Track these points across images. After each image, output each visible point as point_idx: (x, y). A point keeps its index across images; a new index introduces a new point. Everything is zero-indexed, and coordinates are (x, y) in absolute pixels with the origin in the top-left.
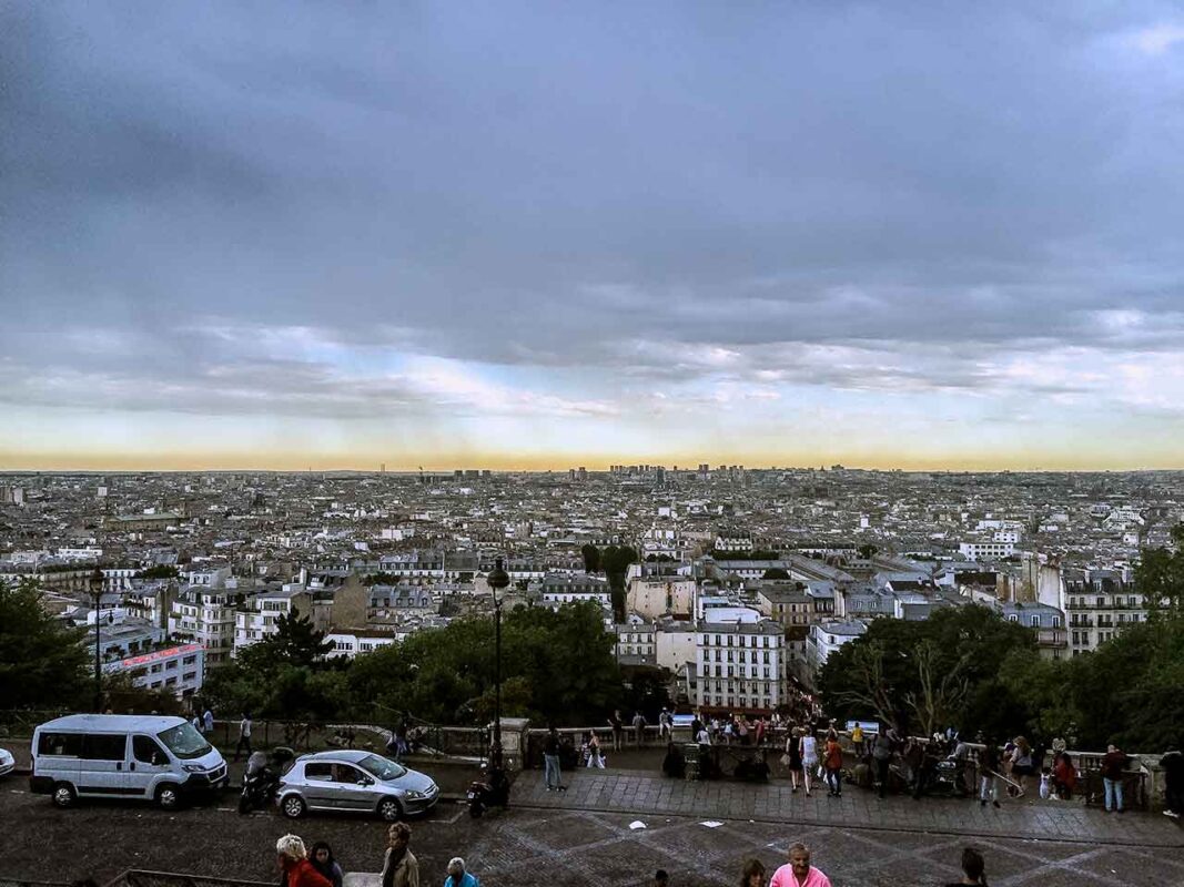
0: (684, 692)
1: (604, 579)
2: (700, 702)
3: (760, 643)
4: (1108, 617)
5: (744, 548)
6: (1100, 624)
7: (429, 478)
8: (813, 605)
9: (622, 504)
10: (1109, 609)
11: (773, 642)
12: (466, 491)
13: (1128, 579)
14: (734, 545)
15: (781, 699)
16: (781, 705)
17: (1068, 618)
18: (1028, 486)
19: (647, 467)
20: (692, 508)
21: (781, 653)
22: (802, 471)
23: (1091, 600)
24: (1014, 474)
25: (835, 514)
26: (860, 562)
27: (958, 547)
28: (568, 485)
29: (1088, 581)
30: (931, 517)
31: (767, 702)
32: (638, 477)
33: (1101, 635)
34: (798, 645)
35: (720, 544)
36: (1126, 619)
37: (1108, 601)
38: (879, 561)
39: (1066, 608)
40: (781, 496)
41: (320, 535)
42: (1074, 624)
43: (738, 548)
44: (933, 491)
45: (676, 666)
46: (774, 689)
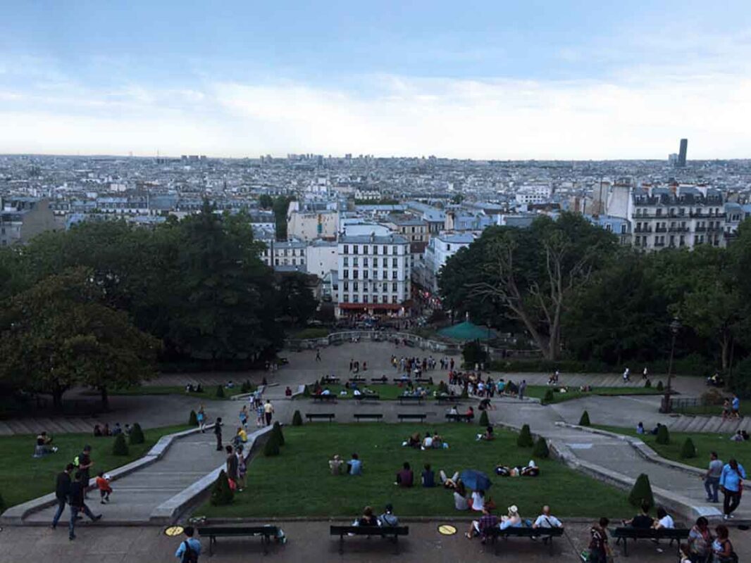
0: (328, 293)
1: (270, 212)
2: (341, 300)
3: (390, 251)
4: (664, 224)
5: (375, 198)
6: (658, 230)
7: (163, 160)
8: (428, 227)
9: (295, 177)
10: (665, 218)
11: (400, 250)
12: (188, 168)
13: (680, 193)
14: (368, 195)
15: (406, 296)
16: (406, 301)
17: (634, 225)
18: (545, 167)
19: (312, 155)
20: (340, 179)
21: (407, 259)
22: (410, 159)
23: (652, 211)
24: (537, 162)
25: (432, 183)
26: (452, 206)
27: (515, 198)
28: (259, 166)
29: (650, 195)
30: (491, 184)
31: (395, 298)
32: (305, 162)
33: (657, 238)
34: (417, 256)
35: (359, 195)
36: (677, 226)
37: (664, 211)
38: (465, 205)
39: (633, 218)
40: (397, 173)
41: (61, 188)
42: (638, 230)
43: (370, 198)
44: (491, 170)
45: (323, 273)
46: (400, 287)
